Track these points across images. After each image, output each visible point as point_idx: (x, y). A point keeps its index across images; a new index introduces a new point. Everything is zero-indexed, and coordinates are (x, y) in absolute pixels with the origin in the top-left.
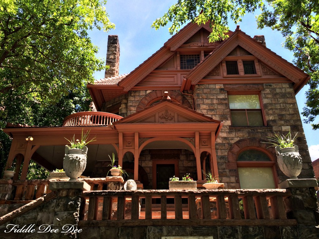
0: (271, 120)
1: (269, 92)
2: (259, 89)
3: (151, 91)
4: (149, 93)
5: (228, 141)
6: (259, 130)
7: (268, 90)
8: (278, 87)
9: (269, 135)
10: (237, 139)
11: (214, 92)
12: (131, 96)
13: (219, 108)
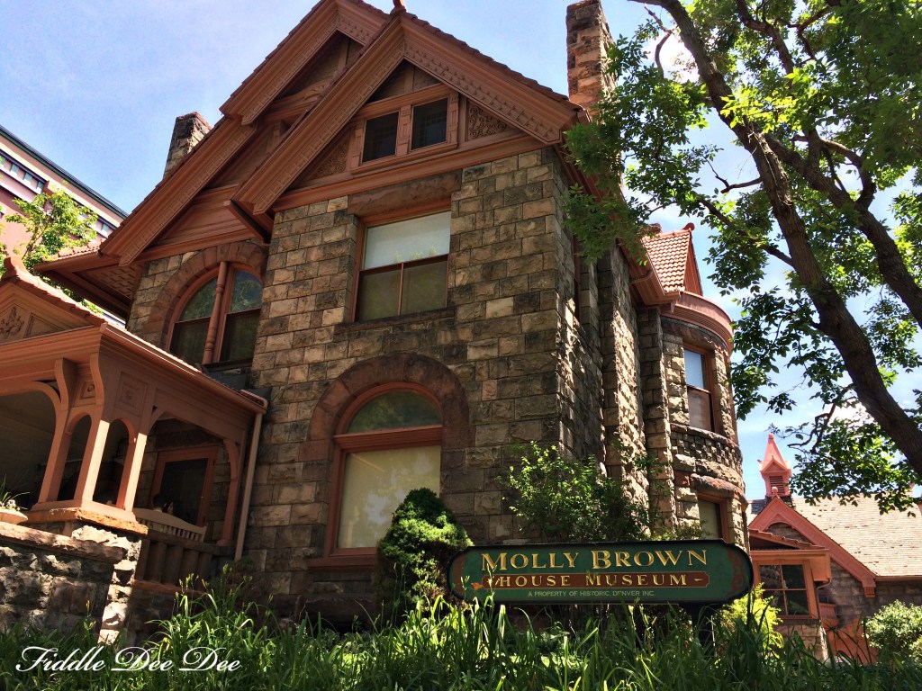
0: (461, 287)
1: (474, 194)
2: (444, 189)
3: (192, 253)
4: (189, 260)
5: (320, 374)
6: (415, 327)
7: (471, 187)
8: (504, 171)
9: (441, 336)
10: (346, 364)
11: (318, 225)
12: (147, 276)
13: (321, 272)
